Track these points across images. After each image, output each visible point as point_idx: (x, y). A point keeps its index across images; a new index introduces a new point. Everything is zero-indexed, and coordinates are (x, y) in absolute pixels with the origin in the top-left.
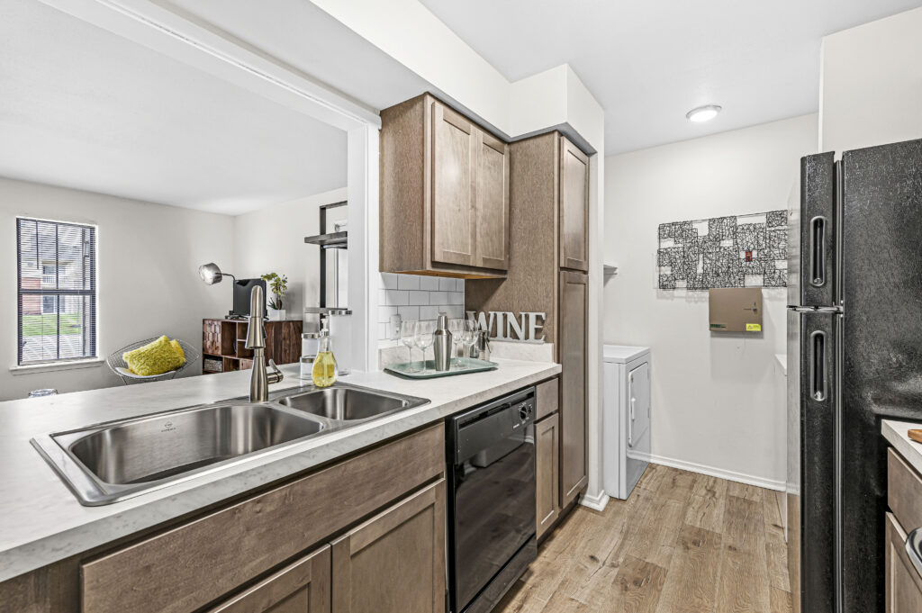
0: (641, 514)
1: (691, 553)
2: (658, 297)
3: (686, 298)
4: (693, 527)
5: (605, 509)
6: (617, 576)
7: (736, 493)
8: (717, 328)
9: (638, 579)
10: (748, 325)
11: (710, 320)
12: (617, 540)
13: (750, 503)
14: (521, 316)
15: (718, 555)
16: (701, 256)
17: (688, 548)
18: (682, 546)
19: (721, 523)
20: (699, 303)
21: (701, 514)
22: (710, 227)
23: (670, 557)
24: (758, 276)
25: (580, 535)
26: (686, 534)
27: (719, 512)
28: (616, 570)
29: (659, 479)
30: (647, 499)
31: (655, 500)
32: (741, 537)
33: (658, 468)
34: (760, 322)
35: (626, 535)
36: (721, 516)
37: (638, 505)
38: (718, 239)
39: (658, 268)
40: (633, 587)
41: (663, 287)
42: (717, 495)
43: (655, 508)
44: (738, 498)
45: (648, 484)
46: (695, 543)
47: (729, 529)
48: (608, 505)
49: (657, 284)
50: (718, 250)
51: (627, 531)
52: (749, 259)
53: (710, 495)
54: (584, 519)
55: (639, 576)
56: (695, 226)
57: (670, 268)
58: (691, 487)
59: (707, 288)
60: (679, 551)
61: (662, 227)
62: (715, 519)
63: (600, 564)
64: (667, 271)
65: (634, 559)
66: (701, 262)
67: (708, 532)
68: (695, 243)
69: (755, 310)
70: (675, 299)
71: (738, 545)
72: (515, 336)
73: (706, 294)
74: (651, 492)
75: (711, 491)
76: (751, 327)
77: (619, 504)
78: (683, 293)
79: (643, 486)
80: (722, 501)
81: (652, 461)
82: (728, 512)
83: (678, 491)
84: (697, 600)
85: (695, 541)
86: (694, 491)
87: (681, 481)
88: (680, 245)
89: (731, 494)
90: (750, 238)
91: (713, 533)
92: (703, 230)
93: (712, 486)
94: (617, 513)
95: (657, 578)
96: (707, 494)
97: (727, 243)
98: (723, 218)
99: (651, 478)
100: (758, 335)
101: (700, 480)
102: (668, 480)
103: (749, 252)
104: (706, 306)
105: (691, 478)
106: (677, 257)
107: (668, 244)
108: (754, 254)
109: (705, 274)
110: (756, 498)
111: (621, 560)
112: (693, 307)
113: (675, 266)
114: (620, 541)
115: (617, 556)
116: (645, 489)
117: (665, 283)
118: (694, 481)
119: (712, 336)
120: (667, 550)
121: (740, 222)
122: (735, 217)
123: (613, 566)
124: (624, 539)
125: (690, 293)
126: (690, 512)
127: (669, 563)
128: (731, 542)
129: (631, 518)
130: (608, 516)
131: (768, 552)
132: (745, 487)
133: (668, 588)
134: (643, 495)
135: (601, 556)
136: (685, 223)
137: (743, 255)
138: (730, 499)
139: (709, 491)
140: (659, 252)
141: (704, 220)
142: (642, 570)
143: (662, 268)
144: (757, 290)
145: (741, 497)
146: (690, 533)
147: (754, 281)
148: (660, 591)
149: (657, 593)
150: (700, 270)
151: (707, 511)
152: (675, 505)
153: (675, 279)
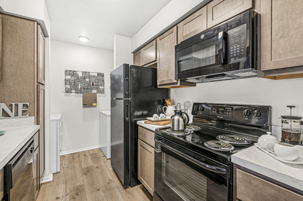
0: (68, 173)
1: (88, 175)
2: (65, 96)
3: (75, 96)
4: (85, 168)
5: (53, 179)
6: (70, 197)
7: (91, 153)
8: (85, 105)
9: (77, 193)
10: (93, 104)
11: (83, 103)
12: (63, 186)
13: (95, 154)
14: (11, 105)
15: (95, 171)
16: (80, 83)
17: (87, 174)
18: (85, 175)
19: (92, 163)
20: (79, 98)
21: (85, 163)
22: (82, 74)
23: (83, 180)
24: (95, 90)
25: (47, 194)
26: (84, 171)
27: (90, 160)
28: (68, 196)
29: (68, 159)
30: (67, 167)
31: (70, 166)
32: (98, 163)
33: (66, 156)
34: (96, 103)
35: (66, 183)
36: (91, 161)
37: (65, 171)
38: (85, 78)
39: (65, 85)
40: (77, 196)
41: (67, 92)
42: (87, 156)
43: (71, 169)
44: (92, 154)
45: (65, 162)
46: (88, 172)
47: (94, 163)
48: (53, 177)
49: (64, 91)
50: (85, 81)
51: (66, 182)
52: (93, 85)
53: (85, 157)
54: (46, 188)
55: (77, 192)
56: (78, 73)
57: (69, 86)
58: (79, 157)
59: (82, 93)
60: (85, 176)
61: (66, 71)
62: (90, 163)
63: (62, 198)
64: (68, 86)
65: (73, 188)
66: (80, 85)
67: (90, 167)
68: (78, 78)
69: (95, 99)
70: (71, 96)
71: (98, 166)
72: (8, 116)
73: (82, 95)
74: (68, 164)
75: (85, 155)
76: (94, 104)
77: (58, 174)
78: (74, 94)
79: (64, 164)
80: (89, 157)
81: (63, 154)
82: (92, 159)
83: (76, 160)
84: (95, 186)
85: (87, 171)
86: (80, 157)
87: (75, 156)
88: (73, 78)
89: (90, 153)
90: (93, 79)
91: (91, 166)
92: (80, 75)
93: (84, 154)
94: (59, 178)
95: (83, 188)
96: (84, 157)
97: (87, 80)
98: (86, 72)
99: (65, 160)
100: (95, 106)
101: (80, 154)
102: (71, 158)
103: (93, 84)
104: (82, 98)
105: (78, 154)
106: (72, 82)
107: (69, 77)
108: (94, 84)
109: (81, 89)
110: (96, 152)
111: (68, 191)
112: (77, 99)
113: (71, 85)
114: (65, 186)
115: (66, 191)
116: (65, 165)
117: (68, 91)
118: (79, 155)
119: (83, 108)
120: (81, 179)
121: (91, 74)
122: (89, 72)
123: (66, 195)
124: (66, 184)
125: (76, 94)
126: (82, 164)
127: (84, 182)
128: (96, 166)
129: (65, 176)
130: (55, 181)
131: (105, 163)
132: (93, 150)
133: (87, 189)
134: (65, 167)
135: (60, 196)
136: (74, 71)
137: (92, 84)
138: (91, 155)
139: (84, 155)
140: (65, 80)
141: (81, 72)
142: (77, 190)
143: (67, 85)
144: (95, 94)
145: (93, 153)
146: (85, 170)
147: (94, 91)
148: (85, 191)
149: (85, 193)
150: (79, 87)
151: (86, 161)
152: (77, 165)
153: (71, 90)
